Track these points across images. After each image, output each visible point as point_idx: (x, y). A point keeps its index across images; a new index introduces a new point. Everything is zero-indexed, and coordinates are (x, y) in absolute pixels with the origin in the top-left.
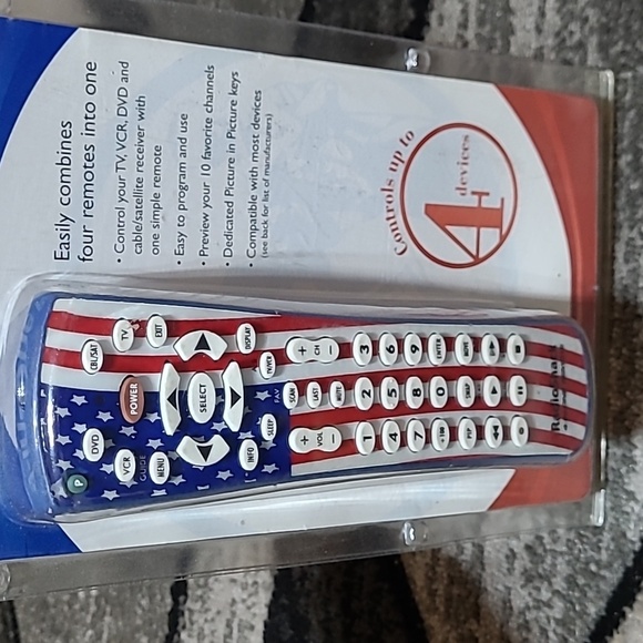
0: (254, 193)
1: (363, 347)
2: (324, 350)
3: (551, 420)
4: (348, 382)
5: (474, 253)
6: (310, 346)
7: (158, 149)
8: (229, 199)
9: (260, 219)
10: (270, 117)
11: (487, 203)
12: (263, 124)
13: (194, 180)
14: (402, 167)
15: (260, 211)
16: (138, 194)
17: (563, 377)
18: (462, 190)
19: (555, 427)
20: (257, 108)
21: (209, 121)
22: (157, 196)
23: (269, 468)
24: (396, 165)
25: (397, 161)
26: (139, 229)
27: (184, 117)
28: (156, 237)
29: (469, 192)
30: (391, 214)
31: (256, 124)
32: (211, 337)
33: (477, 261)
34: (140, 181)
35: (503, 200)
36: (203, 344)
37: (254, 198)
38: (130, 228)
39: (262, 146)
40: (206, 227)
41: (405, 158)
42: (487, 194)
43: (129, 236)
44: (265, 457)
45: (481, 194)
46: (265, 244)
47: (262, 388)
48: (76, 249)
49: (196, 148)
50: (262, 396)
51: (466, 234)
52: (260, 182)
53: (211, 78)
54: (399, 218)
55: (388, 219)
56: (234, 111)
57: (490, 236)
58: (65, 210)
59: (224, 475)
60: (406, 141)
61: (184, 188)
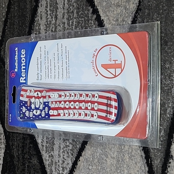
0: (67, 66)
1: (63, 95)
2: (56, 96)
3: (106, 114)
4: (60, 102)
5: (115, 75)
6: (53, 95)
7: (51, 60)
8: (62, 67)
9: (68, 71)
10: (68, 51)
11: (117, 62)
12: (67, 52)
13: (57, 65)
14: (95, 57)
15: (68, 69)
16: (48, 68)
17: (110, 104)
18: (110, 60)
19: (106, 116)
20: (66, 49)
21: (58, 53)
22: (51, 68)
23: (47, 117)
24: (94, 57)
25: (94, 56)
26: (48, 74)
27: (54, 53)
28: (51, 75)
29: (112, 60)
30: (94, 68)
31: (66, 53)
32: (39, 93)
33: (115, 76)
34: (48, 66)
35: (121, 61)
36: (38, 94)
37: (67, 67)
38: (47, 74)
39: (67, 57)
40: (59, 73)
41: (96, 55)
42: (117, 60)
43: (47, 76)
44: (46, 115)
45: (115, 61)
46: (69, 76)
47: (47, 102)
48: (40, 78)
49: (56, 59)
50: (47, 104)
51: (112, 70)
52: (67, 64)
53: (58, 46)
54: (96, 68)
55: (93, 69)
56: (62, 51)
57: (118, 71)
58: (38, 72)
59: (40, 117)
60: (95, 51)
61: (55, 66)
